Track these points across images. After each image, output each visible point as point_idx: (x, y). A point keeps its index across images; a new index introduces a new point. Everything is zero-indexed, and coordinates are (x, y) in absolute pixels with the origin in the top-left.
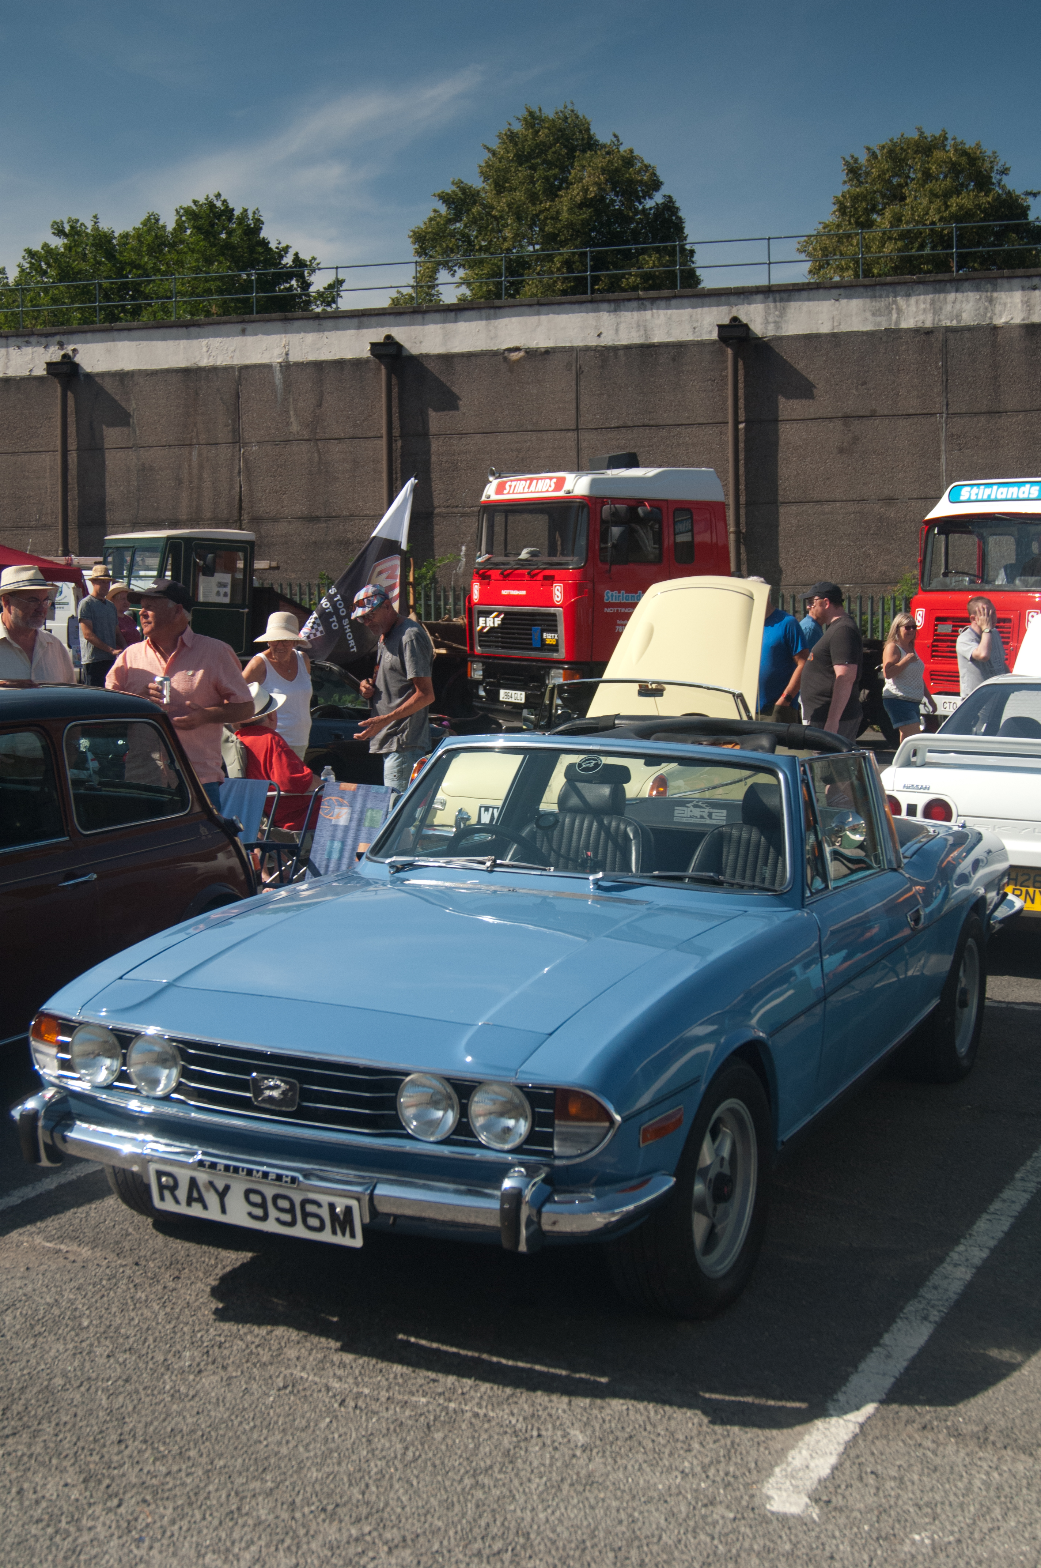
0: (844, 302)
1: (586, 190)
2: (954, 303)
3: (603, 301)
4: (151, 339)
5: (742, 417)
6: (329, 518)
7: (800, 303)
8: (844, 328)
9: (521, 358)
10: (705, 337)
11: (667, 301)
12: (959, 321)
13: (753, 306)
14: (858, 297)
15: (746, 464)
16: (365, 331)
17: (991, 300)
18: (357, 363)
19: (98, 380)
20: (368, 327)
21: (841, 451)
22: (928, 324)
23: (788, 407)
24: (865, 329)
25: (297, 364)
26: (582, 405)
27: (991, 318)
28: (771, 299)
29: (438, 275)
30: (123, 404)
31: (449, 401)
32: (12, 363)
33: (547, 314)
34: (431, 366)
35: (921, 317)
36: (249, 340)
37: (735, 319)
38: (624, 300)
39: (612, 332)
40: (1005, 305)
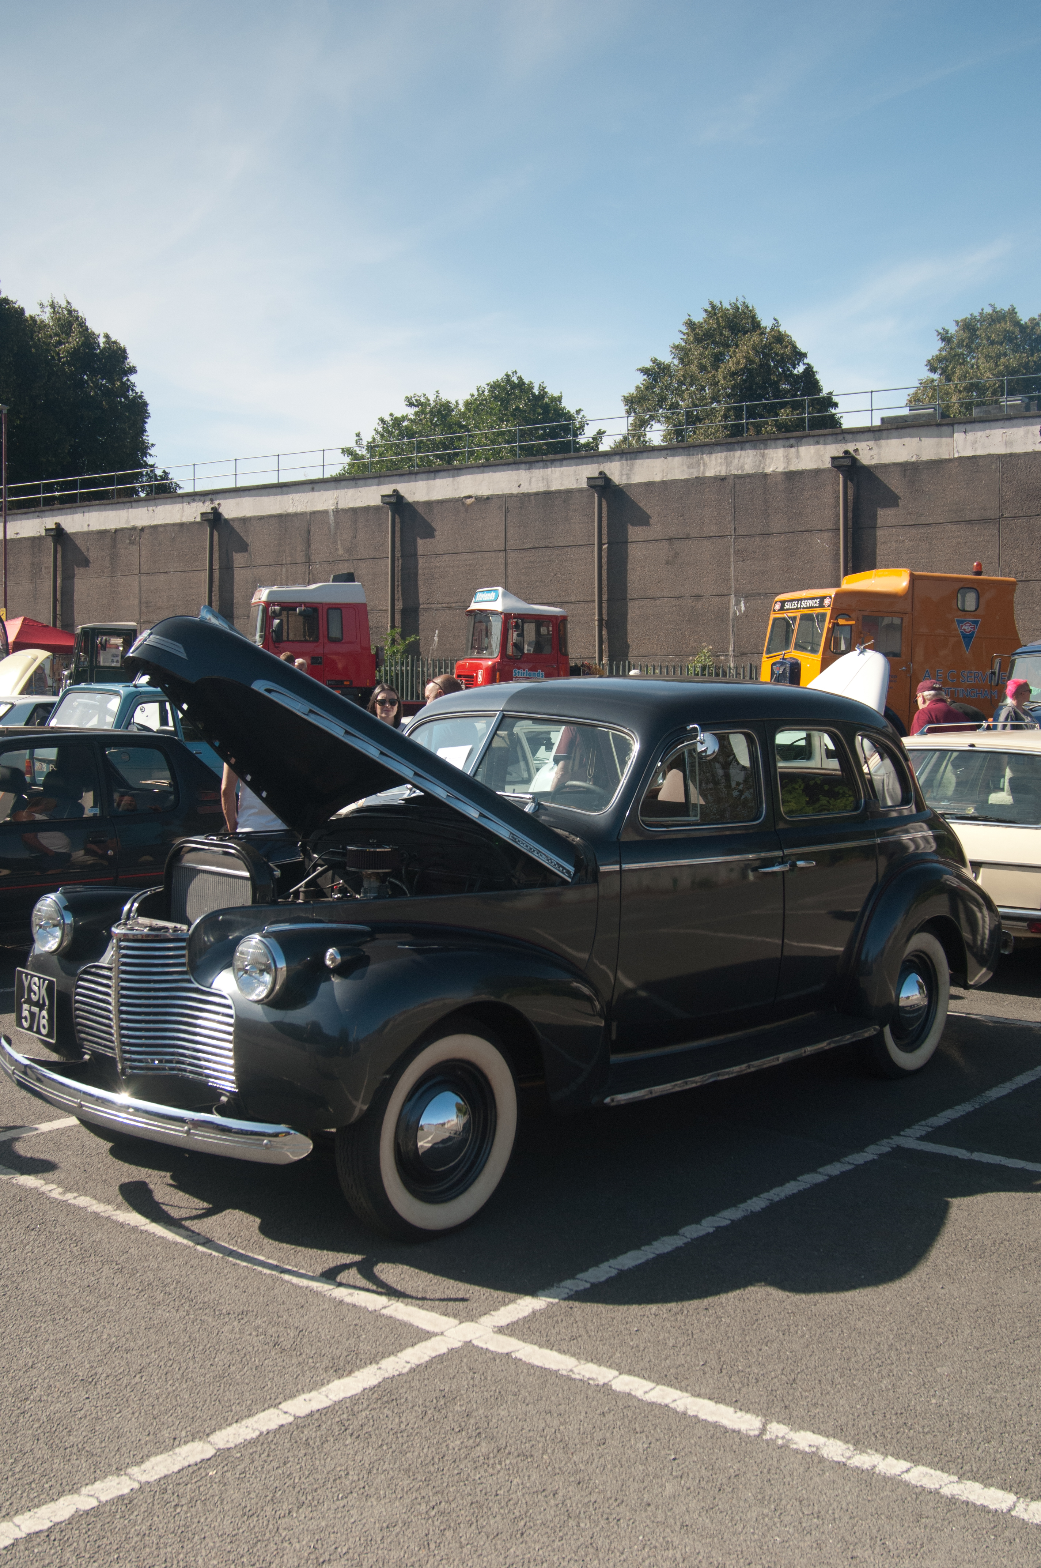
0: (670, 459)
2: (739, 458)
3: (521, 463)
4: (261, 496)
5: (605, 539)
7: (642, 461)
8: (670, 477)
9: (473, 502)
10: (579, 486)
11: (560, 462)
12: (743, 471)
13: (613, 464)
14: (679, 456)
16: (380, 487)
17: (763, 456)
20: (384, 484)
21: (667, 563)
22: (723, 473)
23: (634, 533)
24: (683, 478)
25: (342, 509)
26: (508, 534)
27: (764, 468)
28: (624, 458)
31: (429, 532)
33: (485, 473)
34: (421, 510)
35: (718, 469)
36: (316, 494)
37: (601, 473)
38: (536, 462)
39: (527, 484)
40: (772, 458)
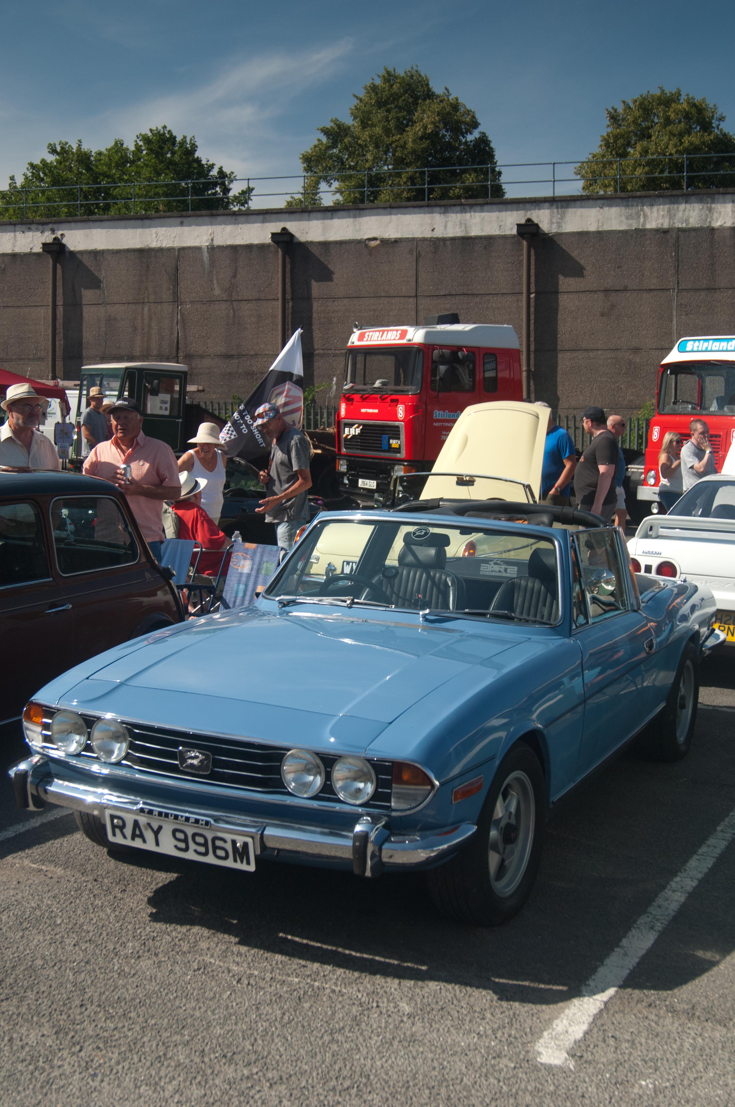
0: (606, 209)
1: (425, 128)
2: (684, 211)
3: (436, 206)
4: (116, 228)
5: (533, 290)
6: (240, 356)
7: (575, 210)
8: (606, 228)
9: (378, 245)
10: (508, 232)
11: (482, 206)
12: (687, 224)
13: (542, 211)
14: (616, 206)
15: (535, 323)
16: (267, 224)
17: (710, 210)
18: (262, 247)
19: (79, 256)
20: (270, 221)
21: (603, 314)
22: (666, 226)
23: (565, 283)
24: (621, 229)
25: (220, 247)
26: (420, 279)
27: (710, 222)
28: (555, 206)
29: (320, 186)
30: (96, 273)
31: (326, 275)
32: (18, 243)
33: (397, 214)
35: (661, 221)
36: (186, 229)
37: (529, 220)
38: (451, 205)
39: (442, 228)
40: (720, 213)
